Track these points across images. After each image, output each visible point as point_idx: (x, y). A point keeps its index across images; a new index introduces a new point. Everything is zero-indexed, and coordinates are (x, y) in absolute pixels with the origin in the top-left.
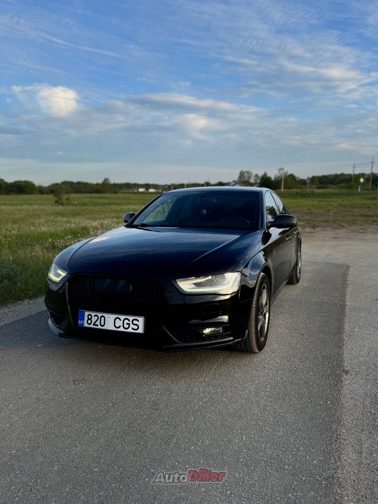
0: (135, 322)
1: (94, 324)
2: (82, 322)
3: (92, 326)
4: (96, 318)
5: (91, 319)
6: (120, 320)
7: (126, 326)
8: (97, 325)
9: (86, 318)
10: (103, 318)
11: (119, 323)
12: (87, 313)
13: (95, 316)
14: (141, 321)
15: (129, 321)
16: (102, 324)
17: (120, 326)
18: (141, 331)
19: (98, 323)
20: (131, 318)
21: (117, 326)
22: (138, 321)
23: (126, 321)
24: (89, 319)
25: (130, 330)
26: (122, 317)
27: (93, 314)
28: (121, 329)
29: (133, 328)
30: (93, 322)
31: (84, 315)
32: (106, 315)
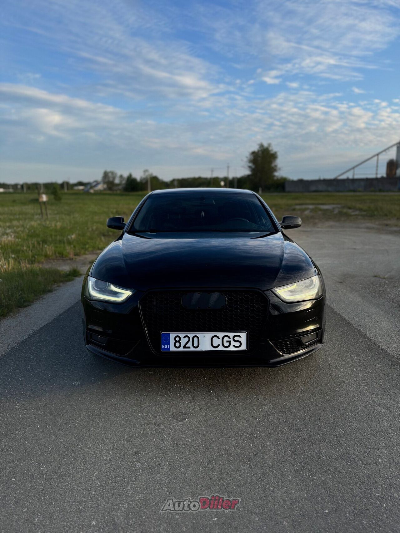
0: (236, 339)
1: (185, 347)
2: (168, 346)
3: (181, 349)
4: (187, 339)
5: (179, 342)
6: (218, 338)
7: (226, 344)
8: (189, 348)
9: (172, 341)
10: (196, 339)
11: (216, 342)
12: (172, 336)
13: (185, 337)
14: (243, 337)
15: (229, 338)
16: (196, 345)
17: (219, 345)
18: (244, 347)
19: (190, 344)
20: (231, 335)
21: (215, 345)
22: (240, 337)
23: (226, 339)
24: (176, 342)
25: (231, 348)
26: (221, 335)
27: (182, 335)
28: (221, 348)
29: (234, 346)
30: (183, 345)
31: (170, 338)
32: (200, 335)
